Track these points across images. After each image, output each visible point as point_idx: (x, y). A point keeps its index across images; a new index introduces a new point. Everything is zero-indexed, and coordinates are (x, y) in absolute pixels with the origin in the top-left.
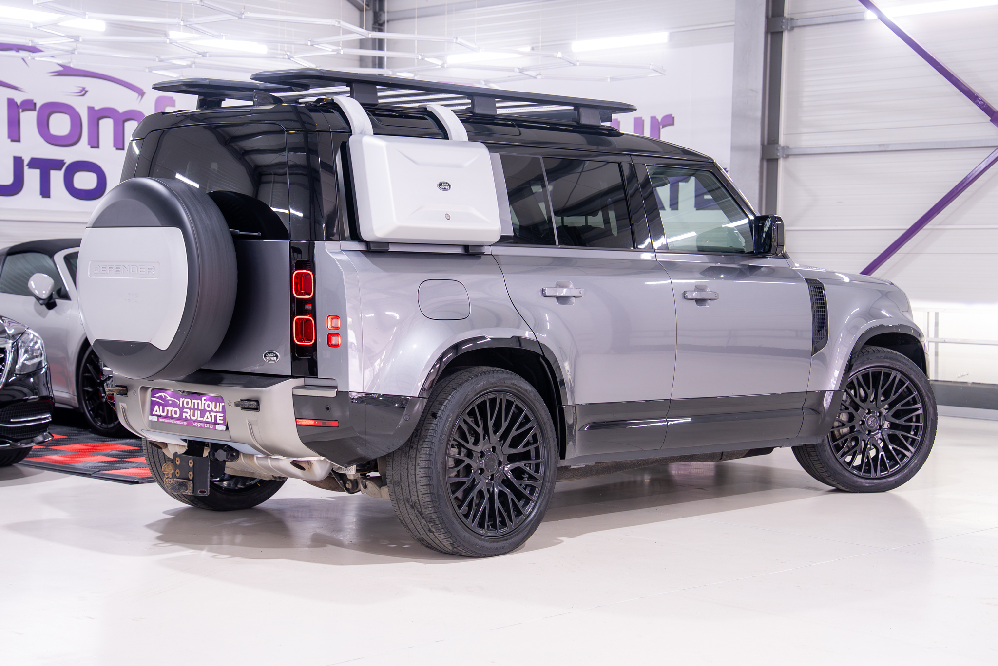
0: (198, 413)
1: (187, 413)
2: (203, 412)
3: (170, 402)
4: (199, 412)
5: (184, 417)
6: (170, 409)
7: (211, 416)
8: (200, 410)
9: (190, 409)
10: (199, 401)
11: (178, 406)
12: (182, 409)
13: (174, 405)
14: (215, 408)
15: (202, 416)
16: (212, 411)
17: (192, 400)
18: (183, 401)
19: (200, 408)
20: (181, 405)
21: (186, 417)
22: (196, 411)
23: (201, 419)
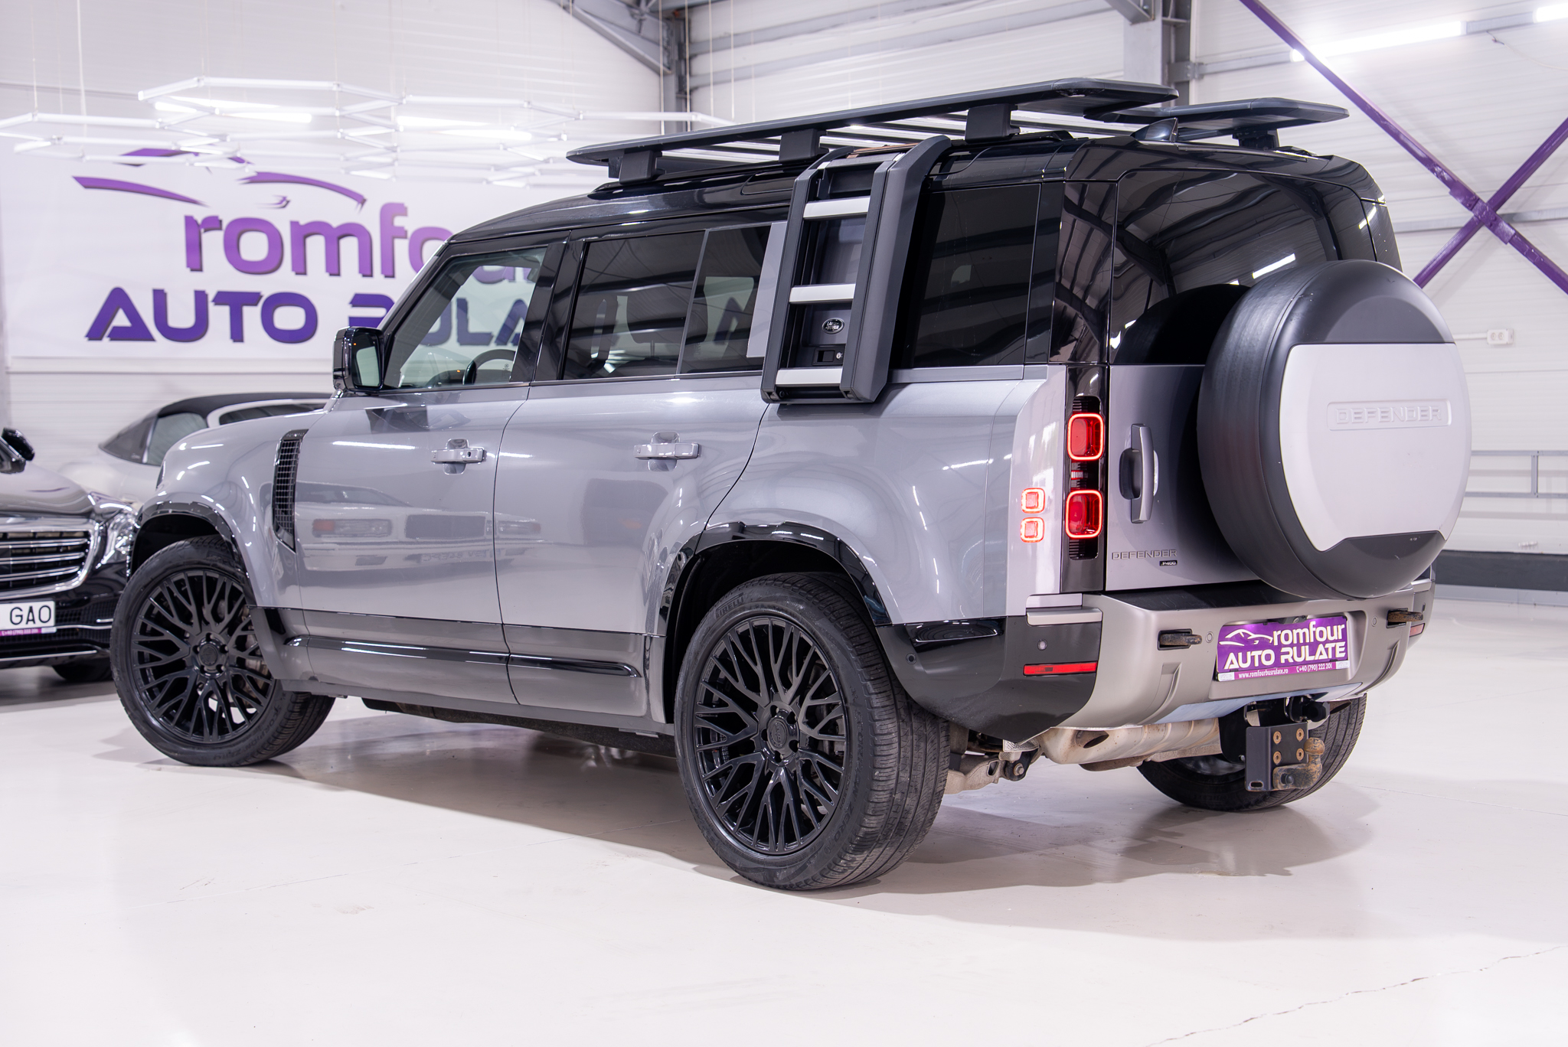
0: (1305, 650)
1: (1288, 653)
2: (1313, 647)
3: (1257, 642)
4: (1307, 647)
5: (1283, 661)
6: (1256, 653)
7: (1327, 650)
8: (1310, 644)
9: (1292, 645)
10: (1306, 630)
11: (1271, 646)
12: (1277, 650)
13: (1264, 645)
14: (1332, 635)
15: (1313, 652)
16: (1327, 641)
17: (1294, 631)
18: (1279, 636)
19: (1307, 641)
20: (1276, 643)
21: (1286, 660)
22: (1303, 647)
23: (1312, 658)
